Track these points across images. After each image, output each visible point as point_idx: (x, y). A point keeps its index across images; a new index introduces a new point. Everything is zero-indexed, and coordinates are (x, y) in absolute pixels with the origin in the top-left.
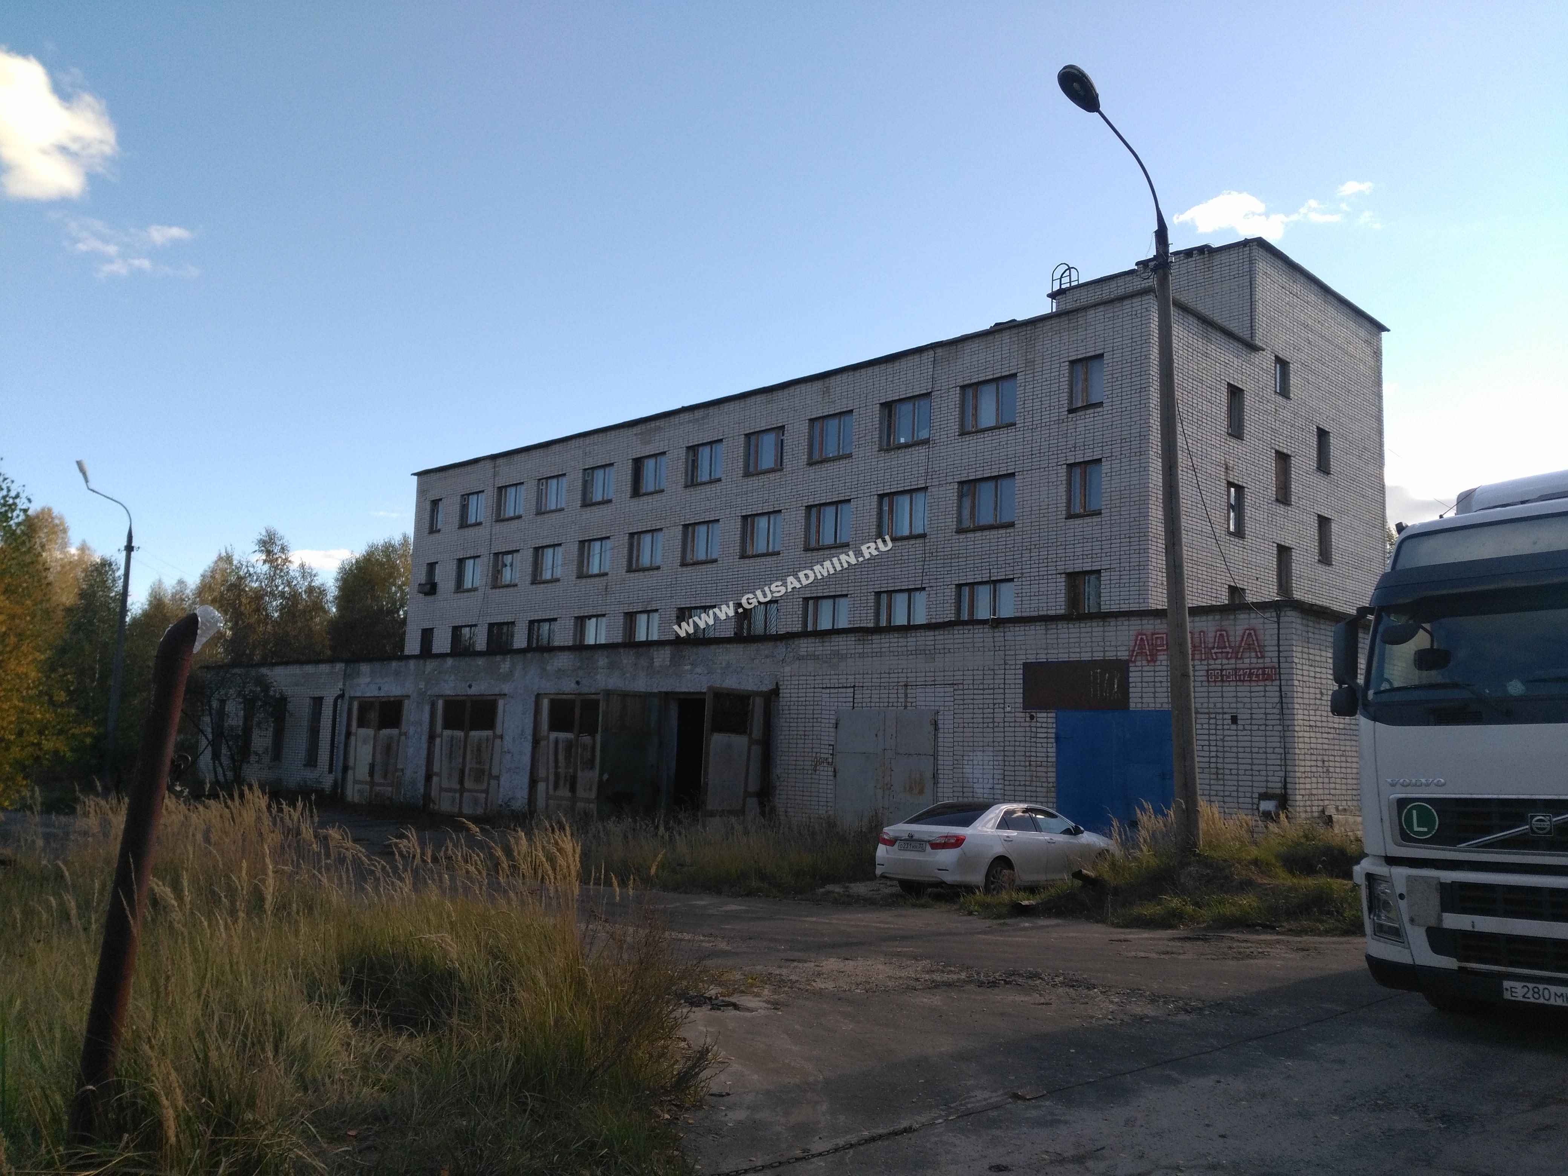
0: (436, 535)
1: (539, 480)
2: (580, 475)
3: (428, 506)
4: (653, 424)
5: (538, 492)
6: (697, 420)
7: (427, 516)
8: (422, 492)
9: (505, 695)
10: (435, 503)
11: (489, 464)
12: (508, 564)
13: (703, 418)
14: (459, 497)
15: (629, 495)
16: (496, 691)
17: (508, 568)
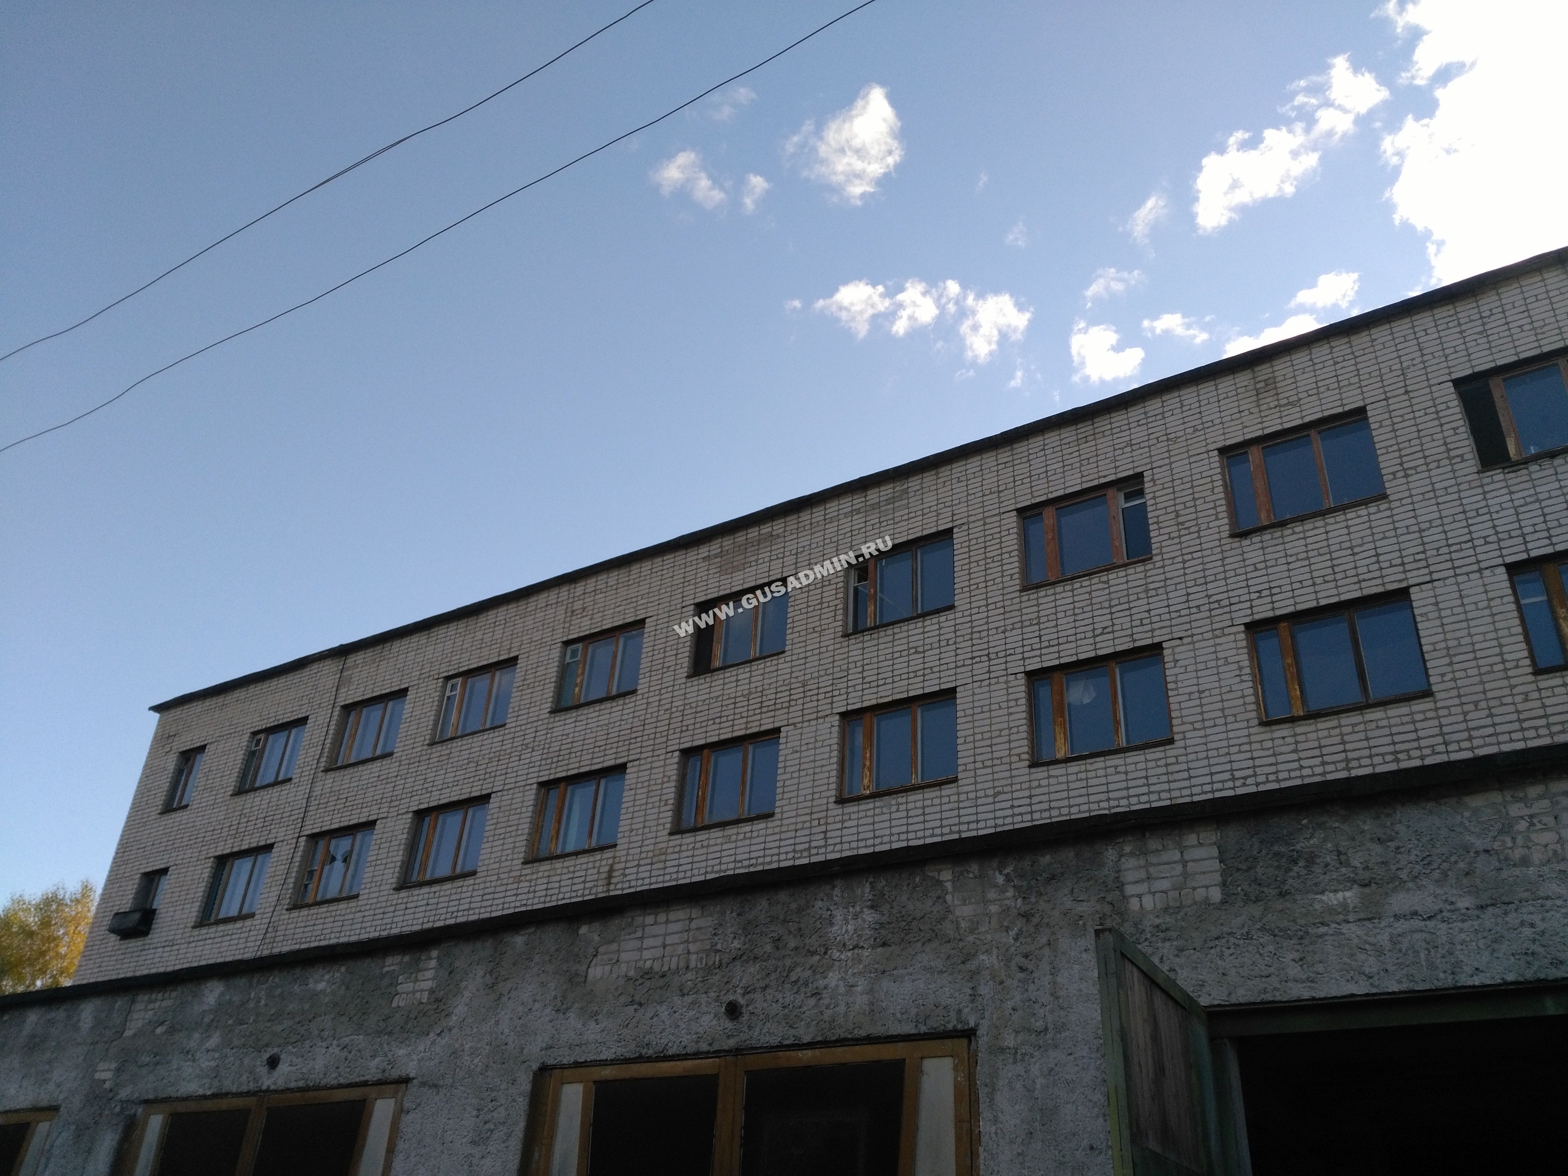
0: (177, 816)
1: (448, 678)
2: (556, 653)
3: (171, 763)
4: (753, 533)
5: (441, 702)
6: (874, 507)
7: (164, 783)
8: (162, 739)
9: (406, 1081)
10: (189, 757)
11: (330, 667)
12: (339, 857)
13: (892, 500)
14: (246, 737)
15: (683, 672)
16: (372, 1069)
17: (339, 865)
